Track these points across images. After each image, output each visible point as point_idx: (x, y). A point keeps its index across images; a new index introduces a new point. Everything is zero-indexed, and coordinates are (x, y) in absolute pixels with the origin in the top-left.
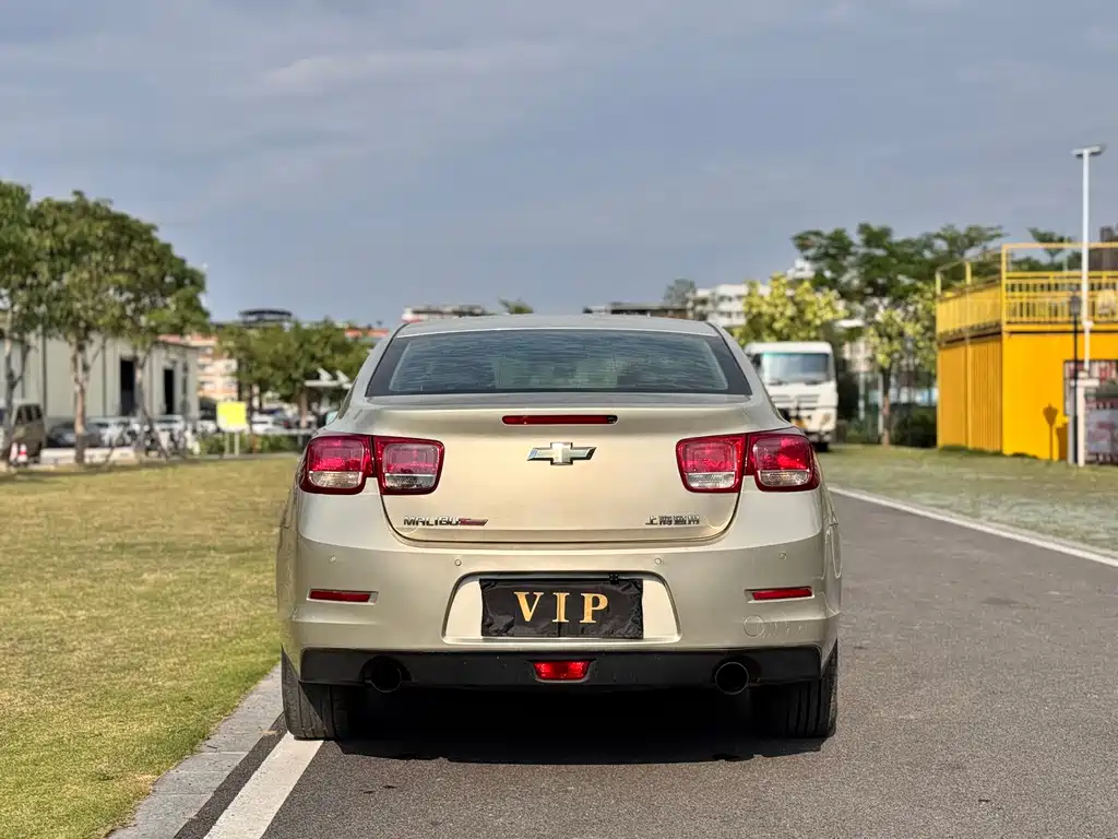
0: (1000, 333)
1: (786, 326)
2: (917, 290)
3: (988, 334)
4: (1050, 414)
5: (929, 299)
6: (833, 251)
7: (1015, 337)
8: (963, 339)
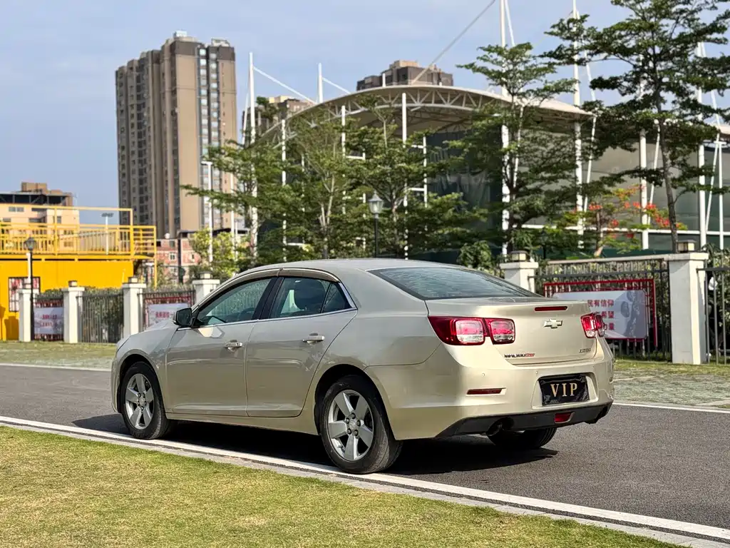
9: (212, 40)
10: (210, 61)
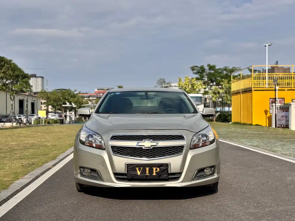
0: (251, 90)
1: (189, 90)
2: (222, 81)
3: (248, 91)
4: (266, 112)
5: (226, 84)
6: (201, 71)
7: (256, 91)
8: (240, 93)
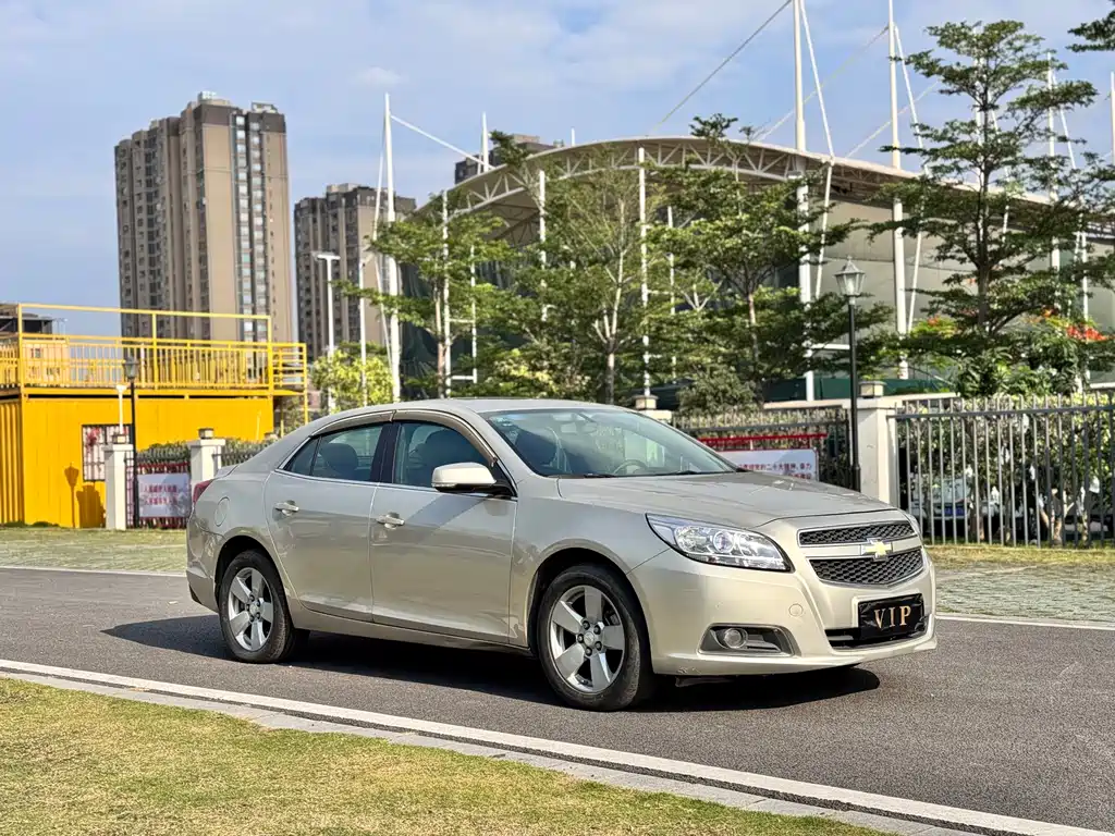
0: (18, 396)
4: (71, 475)
9: (253, 104)
10: (251, 133)
